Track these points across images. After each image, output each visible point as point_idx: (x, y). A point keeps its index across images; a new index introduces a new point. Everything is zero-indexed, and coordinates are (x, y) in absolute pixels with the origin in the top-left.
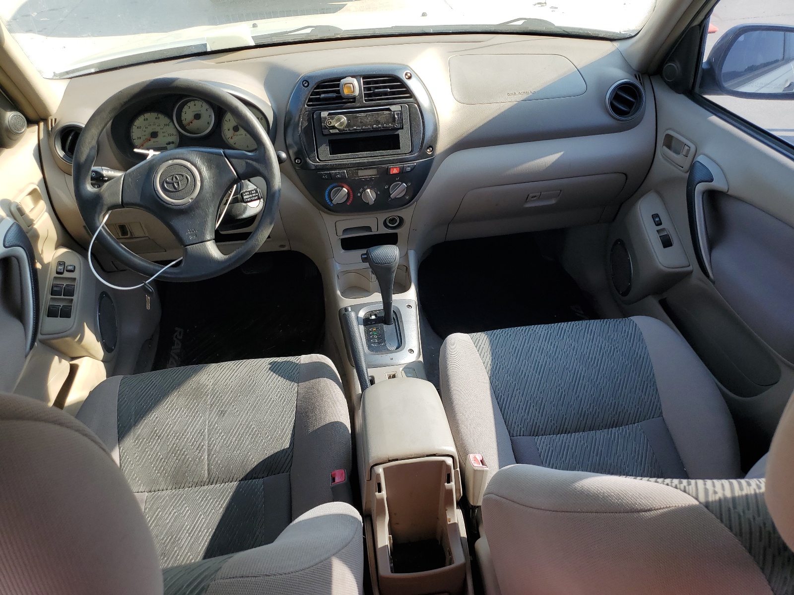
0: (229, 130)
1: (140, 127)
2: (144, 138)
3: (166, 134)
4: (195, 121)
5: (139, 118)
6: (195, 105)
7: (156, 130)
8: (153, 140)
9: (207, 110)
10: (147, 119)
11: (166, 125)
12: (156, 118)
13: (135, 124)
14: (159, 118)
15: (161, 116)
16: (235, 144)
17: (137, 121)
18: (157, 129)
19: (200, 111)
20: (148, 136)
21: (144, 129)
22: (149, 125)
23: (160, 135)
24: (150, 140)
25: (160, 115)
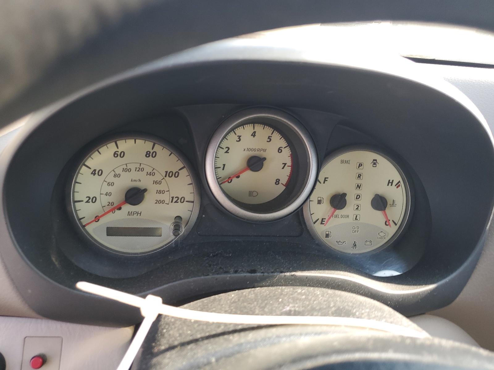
0: (319, 202)
1: (101, 172)
2: (105, 200)
3: (166, 197)
4: (249, 176)
5: (103, 149)
6: (254, 135)
7: (141, 185)
8: (127, 208)
9: (280, 150)
10: (122, 155)
11: (169, 174)
12: (148, 154)
13: (89, 162)
14: (154, 155)
15: (162, 151)
16: (327, 236)
17: (95, 155)
18: (144, 182)
19: (265, 150)
20: (117, 196)
21: (111, 179)
22: (124, 170)
23: (149, 199)
24: (120, 209)
25: (158, 148)
